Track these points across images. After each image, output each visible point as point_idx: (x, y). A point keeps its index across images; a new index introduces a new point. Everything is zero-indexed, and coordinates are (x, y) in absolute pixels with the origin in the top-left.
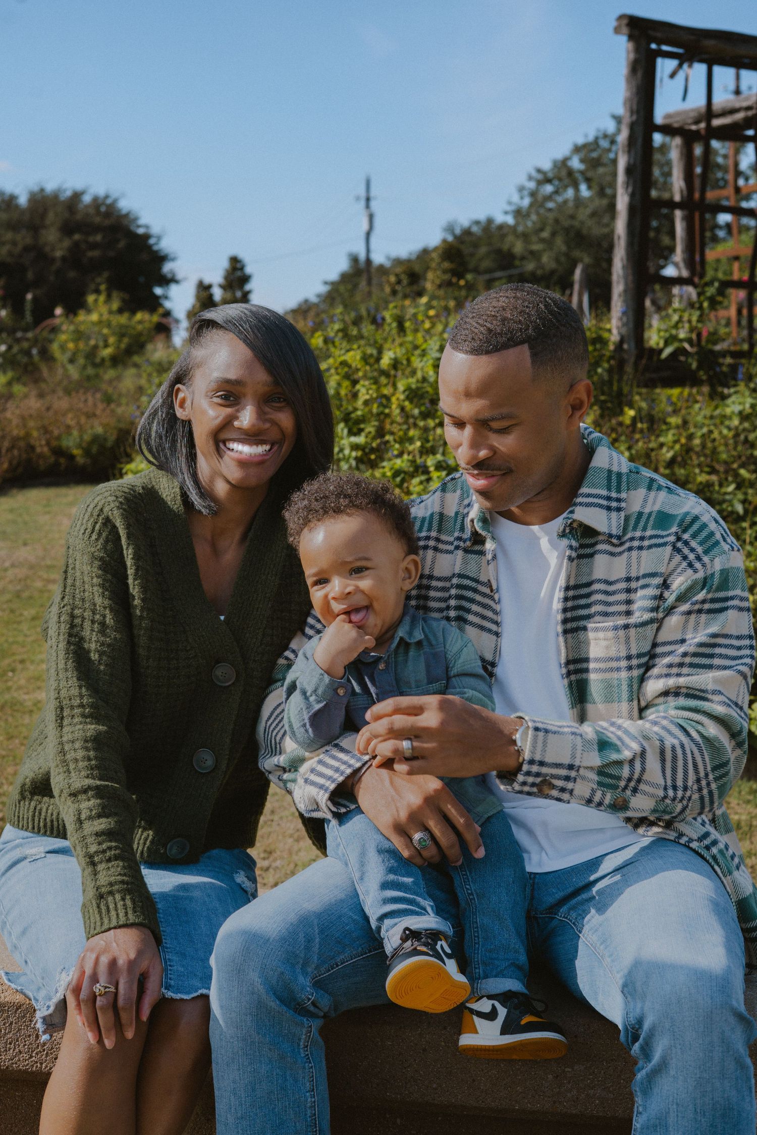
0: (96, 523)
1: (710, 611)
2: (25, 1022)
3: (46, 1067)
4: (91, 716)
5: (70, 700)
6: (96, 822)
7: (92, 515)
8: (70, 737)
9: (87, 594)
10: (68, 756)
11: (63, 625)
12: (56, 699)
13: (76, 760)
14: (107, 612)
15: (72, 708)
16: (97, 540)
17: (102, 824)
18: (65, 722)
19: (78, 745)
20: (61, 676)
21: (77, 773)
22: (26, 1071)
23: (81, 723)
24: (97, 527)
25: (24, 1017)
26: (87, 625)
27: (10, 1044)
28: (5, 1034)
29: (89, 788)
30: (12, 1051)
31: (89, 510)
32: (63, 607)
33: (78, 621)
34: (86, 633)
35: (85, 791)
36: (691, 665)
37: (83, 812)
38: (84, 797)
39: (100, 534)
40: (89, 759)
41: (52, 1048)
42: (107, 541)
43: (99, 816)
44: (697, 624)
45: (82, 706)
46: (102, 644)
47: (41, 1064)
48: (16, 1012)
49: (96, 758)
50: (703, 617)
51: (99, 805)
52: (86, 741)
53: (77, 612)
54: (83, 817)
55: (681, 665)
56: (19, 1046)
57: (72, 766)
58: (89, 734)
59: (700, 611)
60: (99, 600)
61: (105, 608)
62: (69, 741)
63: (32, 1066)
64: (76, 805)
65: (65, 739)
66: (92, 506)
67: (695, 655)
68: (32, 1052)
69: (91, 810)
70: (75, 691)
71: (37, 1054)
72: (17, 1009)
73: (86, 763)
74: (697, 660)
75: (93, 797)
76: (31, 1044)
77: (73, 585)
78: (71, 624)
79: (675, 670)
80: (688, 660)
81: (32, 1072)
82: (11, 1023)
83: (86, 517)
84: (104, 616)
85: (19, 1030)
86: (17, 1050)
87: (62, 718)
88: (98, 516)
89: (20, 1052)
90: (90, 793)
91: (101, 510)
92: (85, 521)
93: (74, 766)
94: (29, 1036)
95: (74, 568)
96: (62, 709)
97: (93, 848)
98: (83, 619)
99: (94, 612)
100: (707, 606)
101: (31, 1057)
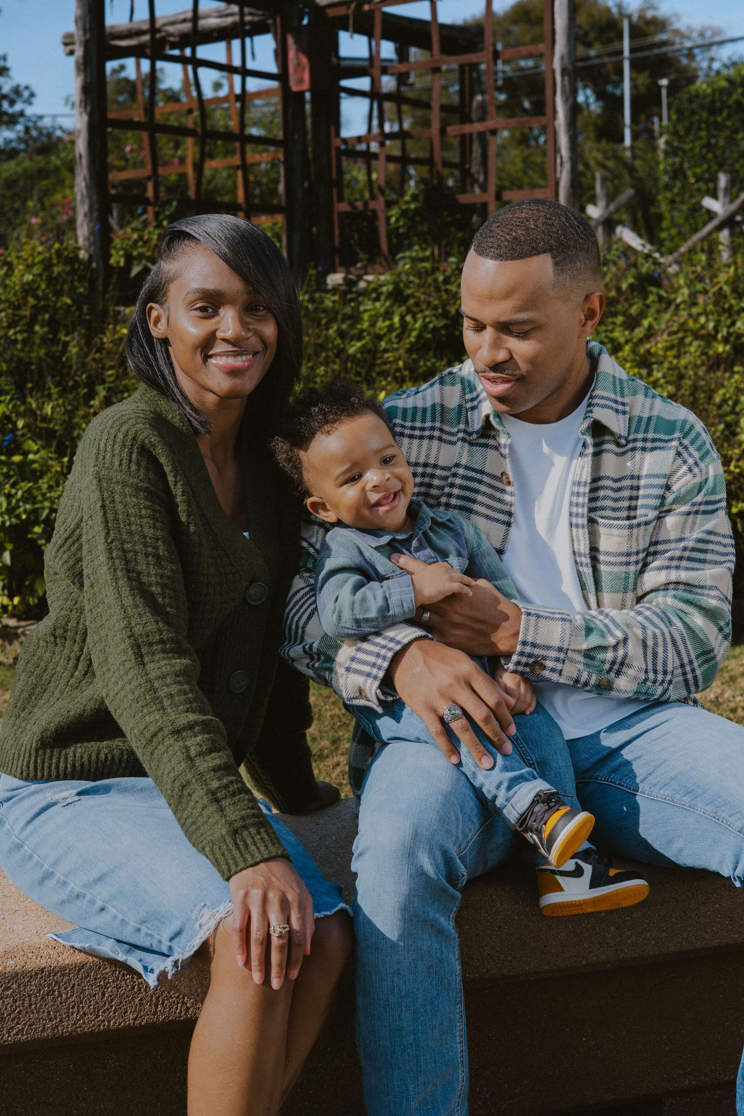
0: (131, 453)
1: (705, 513)
2: (89, 981)
3: (115, 1023)
4: (172, 651)
5: (148, 636)
6: (208, 758)
7: (124, 445)
8: (159, 673)
9: (133, 527)
10: (161, 693)
11: (117, 562)
12: (129, 637)
13: (172, 695)
14: (160, 543)
15: (151, 644)
16: (138, 470)
17: (215, 760)
18: (146, 659)
19: (169, 680)
20: (130, 612)
21: (174, 709)
22: (92, 1033)
23: (164, 659)
24: (134, 456)
25: (87, 977)
26: (140, 558)
27: (73, 1007)
28: (67, 998)
29: (196, 723)
30: (75, 1015)
31: (118, 440)
32: (112, 542)
33: (130, 555)
34: (142, 567)
35: (190, 727)
36: (690, 559)
37: (192, 748)
38: (189, 733)
39: (138, 464)
40: (185, 693)
41: (121, 1003)
42: (147, 470)
43: (210, 751)
44: (694, 523)
45: (162, 642)
46: (162, 577)
47: (109, 1021)
48: (78, 973)
49: (191, 691)
50: (699, 517)
51: (209, 740)
52: (177, 675)
53: (128, 546)
54: (193, 753)
55: (680, 558)
56: (83, 1007)
57: (167, 703)
58: (177, 668)
59: (697, 512)
60: (149, 532)
61: (157, 539)
62: (158, 678)
63: (100, 1026)
64: (181, 743)
65: (152, 675)
66: (120, 436)
67: (694, 550)
68: (98, 1011)
69: (201, 746)
70: (152, 627)
71: (104, 1012)
72: (80, 970)
73: (182, 698)
74: (695, 555)
75: (200, 732)
76: (97, 1003)
77: (116, 520)
78: (125, 560)
79: (675, 563)
80: (687, 554)
81: (100, 1032)
82: (74, 986)
83: (117, 447)
84: (157, 548)
85: (83, 991)
86: (81, 1013)
87: (142, 656)
88: (132, 445)
89: (85, 1014)
90: (197, 729)
91: (134, 439)
92: (116, 452)
93: (169, 703)
94: (95, 995)
95: (113, 501)
96: (139, 647)
97: (215, 784)
98: (136, 553)
99: (145, 545)
100: (702, 508)
101: (98, 1016)
